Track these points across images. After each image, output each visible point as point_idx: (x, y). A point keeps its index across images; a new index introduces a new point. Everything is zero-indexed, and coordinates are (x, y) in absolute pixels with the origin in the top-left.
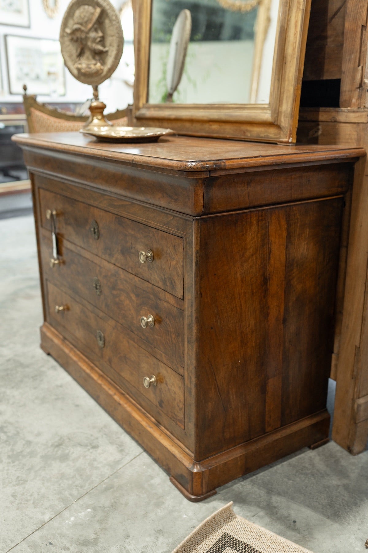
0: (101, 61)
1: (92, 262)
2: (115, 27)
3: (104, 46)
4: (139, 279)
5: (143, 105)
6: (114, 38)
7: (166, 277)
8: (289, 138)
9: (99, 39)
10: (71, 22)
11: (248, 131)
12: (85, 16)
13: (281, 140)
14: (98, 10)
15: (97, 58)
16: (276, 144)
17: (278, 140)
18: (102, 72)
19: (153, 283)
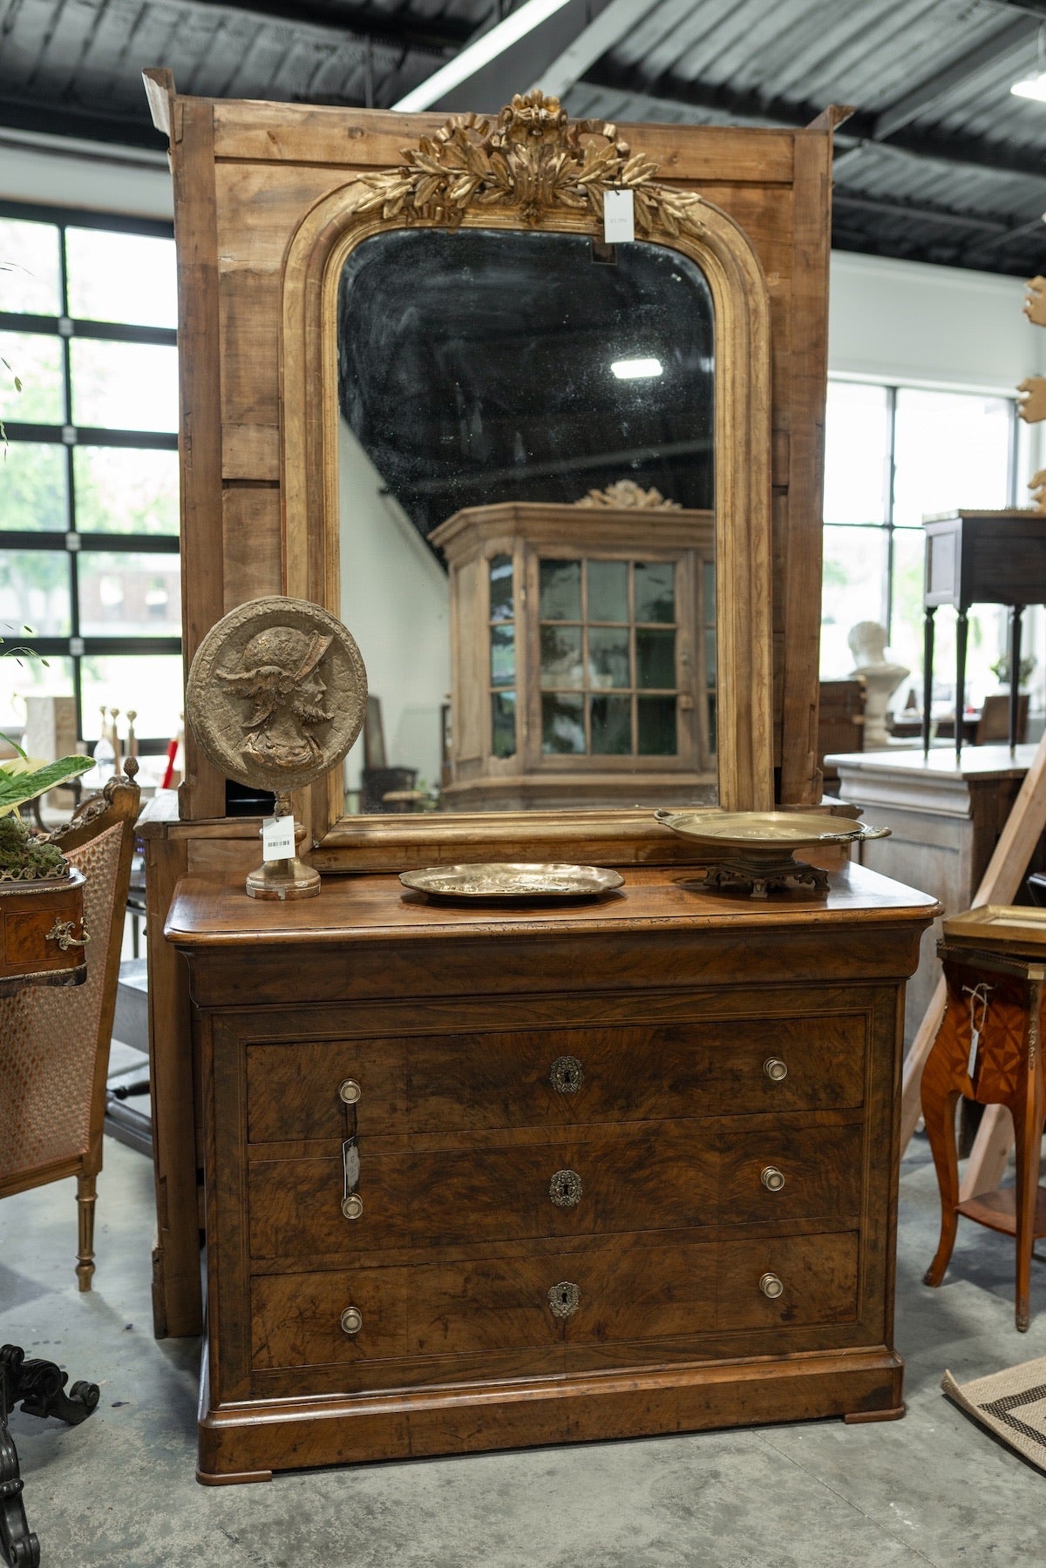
0: (317, 740)
2: (359, 673)
3: (326, 709)
5: (338, 818)
6: (351, 694)
7: (817, 1087)
9: (319, 697)
12: (293, 649)
14: (325, 642)
15: (307, 734)
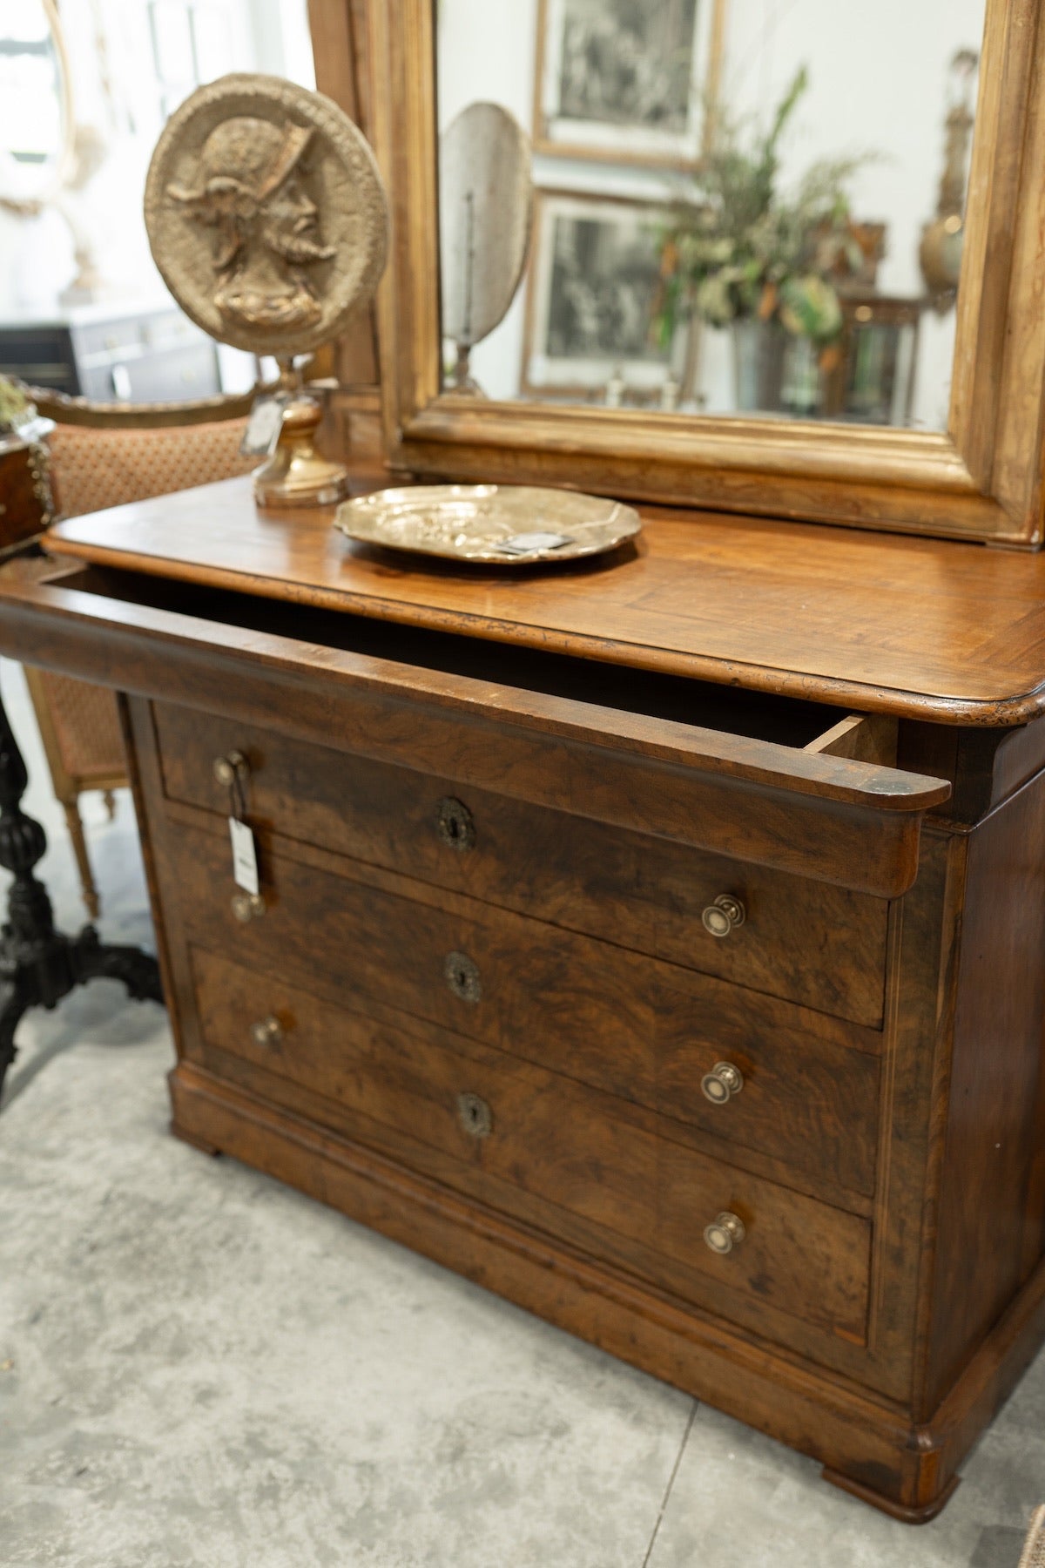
0: (311, 287)
1: (440, 910)
2: (362, 186)
3: (320, 241)
4: (676, 968)
5: (429, 400)
6: (357, 218)
8: (1031, 533)
9: (303, 223)
10: (187, 166)
11: (868, 502)
12: (250, 152)
13: (1000, 535)
14: (299, 137)
15: (297, 278)
16: (981, 544)
17: (991, 535)
18: (319, 321)
19: (739, 980)
